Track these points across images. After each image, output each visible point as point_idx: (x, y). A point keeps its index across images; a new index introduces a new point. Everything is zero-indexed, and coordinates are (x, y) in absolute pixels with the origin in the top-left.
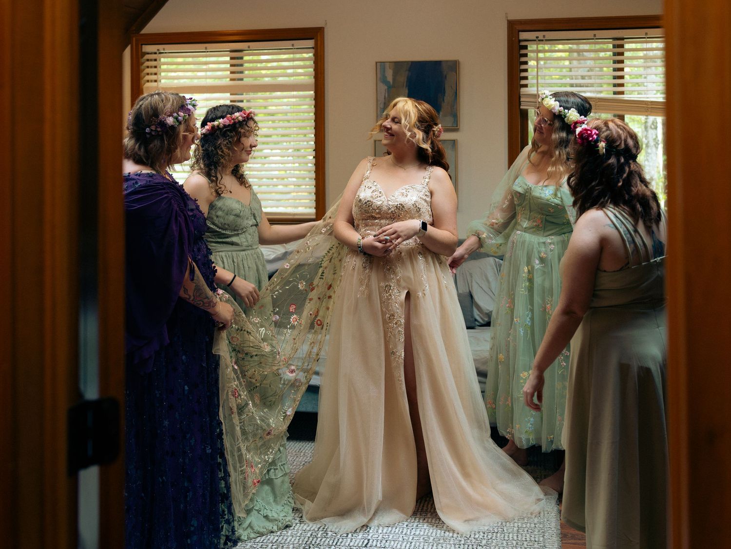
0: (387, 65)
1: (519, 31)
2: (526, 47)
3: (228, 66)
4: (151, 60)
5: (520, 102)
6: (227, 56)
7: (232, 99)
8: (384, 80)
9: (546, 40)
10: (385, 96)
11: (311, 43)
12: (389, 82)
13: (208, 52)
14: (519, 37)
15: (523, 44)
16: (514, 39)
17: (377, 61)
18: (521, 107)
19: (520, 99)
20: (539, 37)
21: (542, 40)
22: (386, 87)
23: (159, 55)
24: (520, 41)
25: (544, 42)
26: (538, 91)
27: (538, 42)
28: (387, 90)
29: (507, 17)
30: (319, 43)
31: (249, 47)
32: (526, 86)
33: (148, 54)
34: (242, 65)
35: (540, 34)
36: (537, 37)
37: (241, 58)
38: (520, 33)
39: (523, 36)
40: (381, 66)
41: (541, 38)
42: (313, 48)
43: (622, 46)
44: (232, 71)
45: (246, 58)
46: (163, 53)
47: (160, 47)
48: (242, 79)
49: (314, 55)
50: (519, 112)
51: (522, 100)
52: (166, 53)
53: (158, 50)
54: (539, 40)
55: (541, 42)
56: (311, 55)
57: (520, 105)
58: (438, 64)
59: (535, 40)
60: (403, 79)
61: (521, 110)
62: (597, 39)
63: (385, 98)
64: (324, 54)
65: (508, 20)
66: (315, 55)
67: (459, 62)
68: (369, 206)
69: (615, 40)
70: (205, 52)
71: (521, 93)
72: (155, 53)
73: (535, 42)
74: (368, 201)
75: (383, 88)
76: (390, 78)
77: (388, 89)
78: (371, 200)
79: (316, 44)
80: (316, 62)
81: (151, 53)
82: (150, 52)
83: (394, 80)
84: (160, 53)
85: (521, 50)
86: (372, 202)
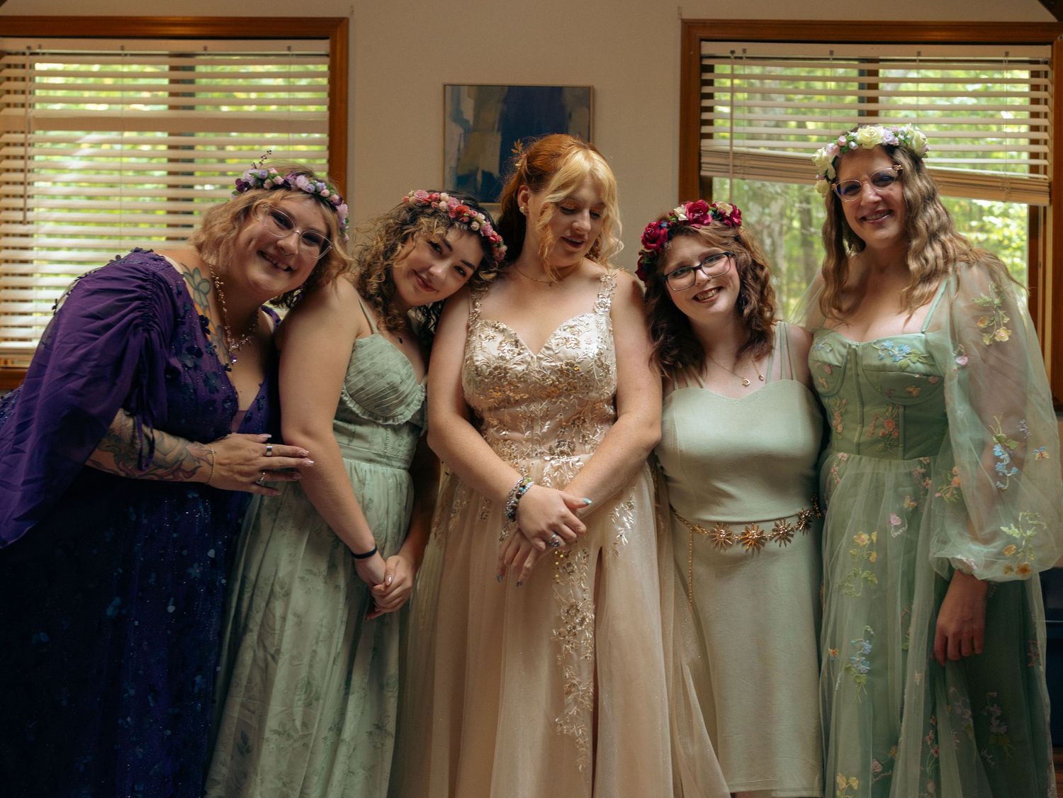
0: (464, 91)
1: (702, 40)
2: (710, 69)
3: (165, 82)
4: (16, 66)
5: (700, 164)
6: (165, 63)
7: (172, 144)
8: (458, 117)
9: (747, 58)
10: (459, 146)
11: (323, 46)
12: (467, 122)
13: (126, 55)
14: (700, 51)
15: (706, 62)
16: (691, 53)
17: (447, 81)
18: (703, 173)
19: (700, 159)
20: (736, 52)
21: (741, 58)
22: (461, 131)
23: (31, 57)
24: (702, 57)
25: (744, 61)
26: (731, 145)
27: (734, 60)
28: (463, 136)
29: (681, 14)
30: (338, 47)
31: (205, 49)
32: (710, 136)
33: (10, 54)
34: (191, 82)
35: (738, 47)
36: (733, 52)
37: (192, 69)
38: (704, 43)
39: (708, 48)
40: (452, 92)
41: (739, 53)
42: (327, 55)
43: (875, 73)
44: (174, 91)
45: (201, 69)
46: (37, 54)
47: (33, 43)
48: (191, 108)
49: (330, 68)
50: (697, 183)
51: (704, 160)
52: (44, 54)
53: (29, 48)
54: (736, 58)
55: (740, 61)
56: (324, 68)
57: (700, 168)
58: (556, 91)
59: (729, 57)
60: (493, 115)
61: (702, 179)
62: (834, 59)
63: (459, 150)
64: (347, 68)
65: (682, 19)
66: (332, 68)
67: (594, 89)
68: (500, 379)
69: (863, 62)
70: (120, 55)
71: (702, 148)
72: (24, 54)
73: (729, 60)
74: (496, 368)
75: (456, 131)
76: (469, 114)
77: (465, 133)
78: (502, 363)
79: (333, 47)
80: (332, 81)
81: (17, 54)
82: (14, 52)
83: (477, 116)
84: (32, 54)
85: (703, 74)
86: (505, 369)
